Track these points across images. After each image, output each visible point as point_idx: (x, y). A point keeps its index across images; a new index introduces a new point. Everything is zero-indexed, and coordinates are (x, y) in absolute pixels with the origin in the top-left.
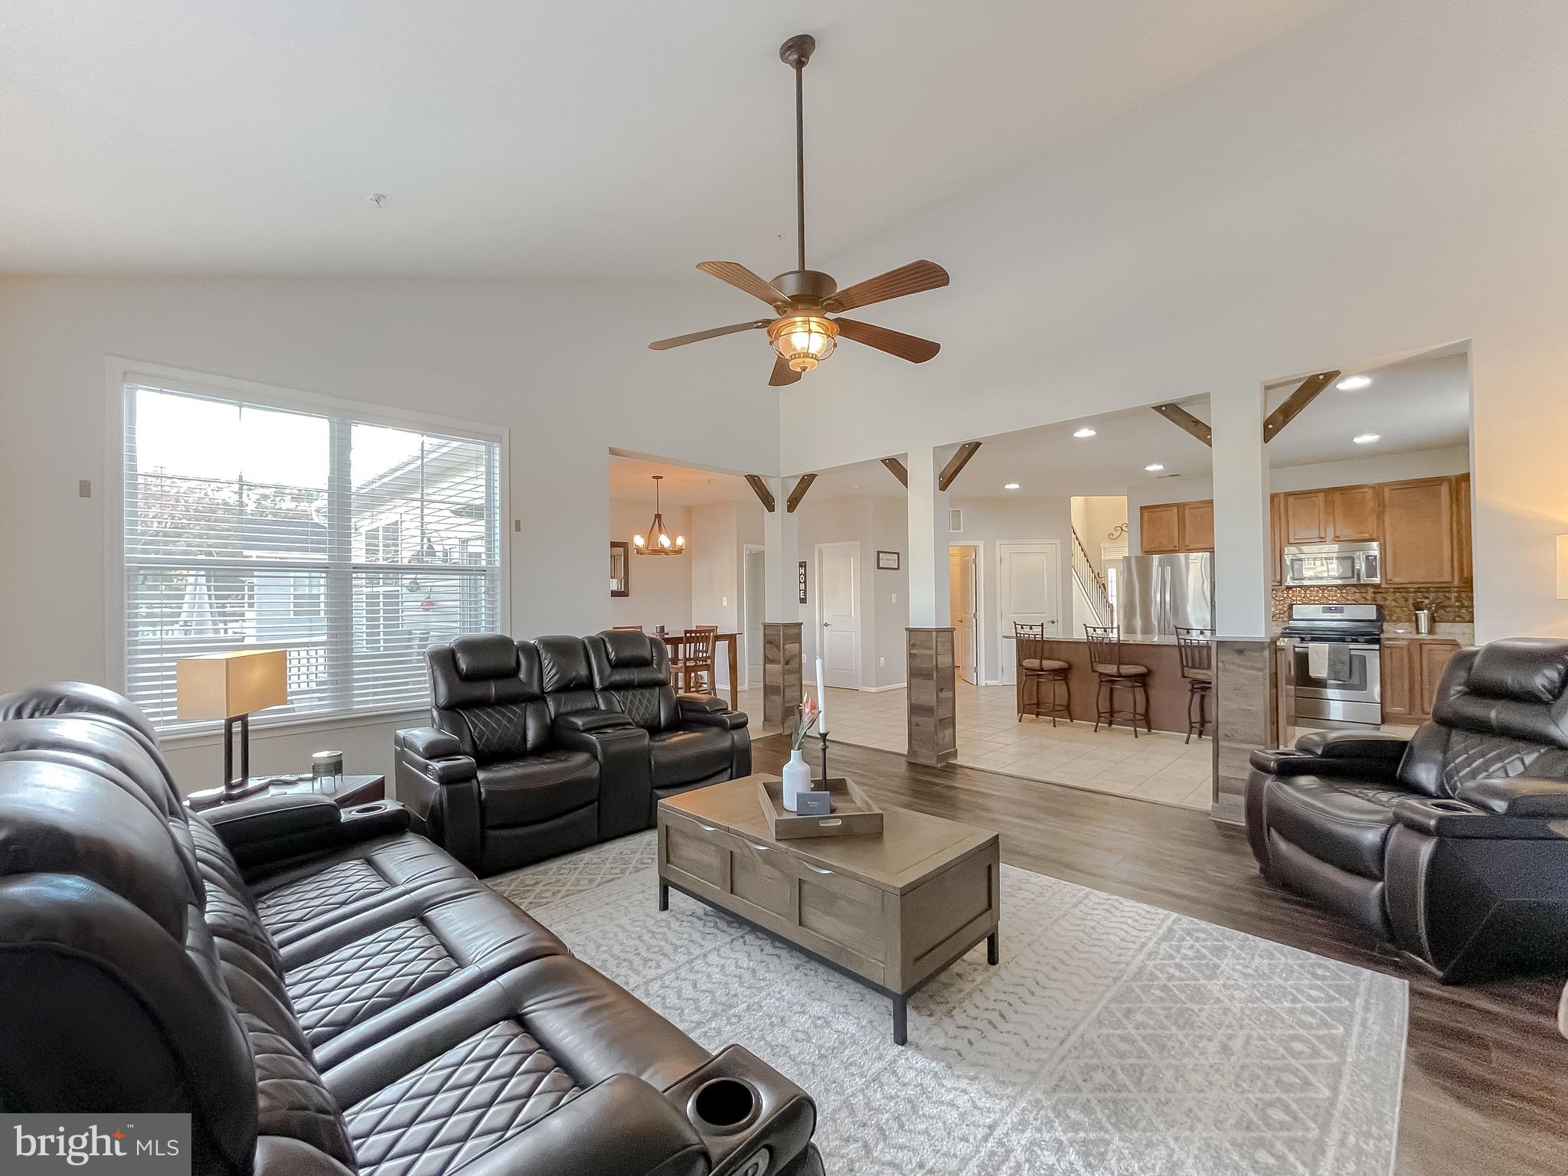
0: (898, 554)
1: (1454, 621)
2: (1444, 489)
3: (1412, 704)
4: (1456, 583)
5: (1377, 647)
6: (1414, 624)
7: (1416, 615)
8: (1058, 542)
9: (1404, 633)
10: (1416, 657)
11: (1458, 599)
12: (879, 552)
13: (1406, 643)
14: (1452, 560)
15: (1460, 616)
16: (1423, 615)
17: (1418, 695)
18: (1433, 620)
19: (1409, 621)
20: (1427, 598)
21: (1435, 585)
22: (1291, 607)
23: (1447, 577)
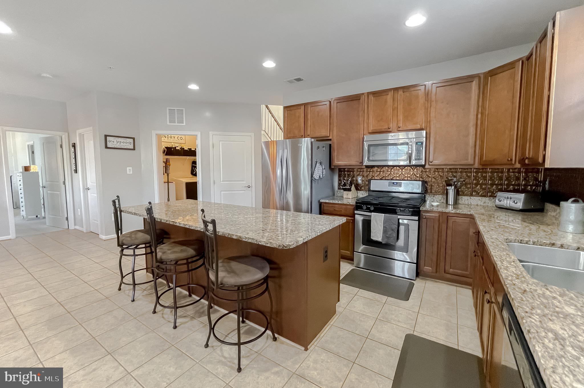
0: (134, 139)
1: (471, 195)
2: (474, 85)
3: (437, 265)
4: (476, 165)
5: (416, 218)
6: (445, 197)
7: (447, 189)
8: (253, 134)
9: (437, 206)
10: (444, 226)
11: (476, 178)
12: (106, 136)
13: (437, 215)
14: (475, 146)
15: (475, 191)
16: (451, 191)
17: (442, 259)
18: (458, 193)
19: (443, 194)
20: (455, 177)
21: (461, 167)
22: (369, 181)
23: (470, 161)
